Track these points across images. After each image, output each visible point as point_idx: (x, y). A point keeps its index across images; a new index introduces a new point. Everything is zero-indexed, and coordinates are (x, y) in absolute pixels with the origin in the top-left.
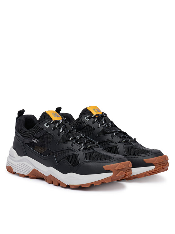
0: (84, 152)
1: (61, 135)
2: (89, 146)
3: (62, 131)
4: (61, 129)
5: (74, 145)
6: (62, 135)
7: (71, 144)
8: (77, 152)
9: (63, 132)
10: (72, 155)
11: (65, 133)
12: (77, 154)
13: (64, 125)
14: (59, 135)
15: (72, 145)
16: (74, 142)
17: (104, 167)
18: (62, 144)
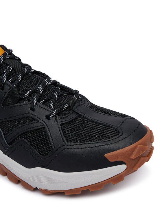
0: (59, 121)
1: (7, 88)
2: (66, 106)
3: (8, 79)
4: (5, 76)
5: (37, 108)
6: (9, 87)
7: (29, 106)
8: (45, 124)
9: (10, 81)
10: (36, 130)
11: (12, 83)
12: (44, 128)
13: (8, 65)
14: (3, 89)
15: (33, 109)
16: (35, 101)
17: (107, 155)
18: (11, 107)
